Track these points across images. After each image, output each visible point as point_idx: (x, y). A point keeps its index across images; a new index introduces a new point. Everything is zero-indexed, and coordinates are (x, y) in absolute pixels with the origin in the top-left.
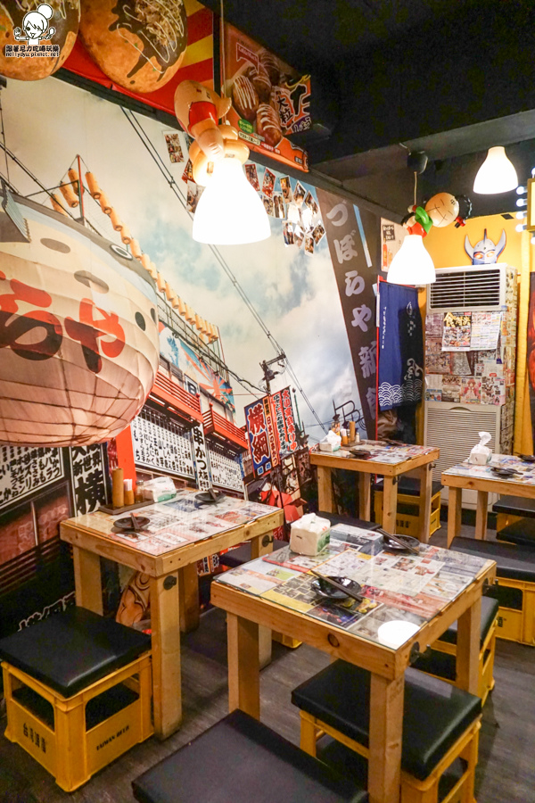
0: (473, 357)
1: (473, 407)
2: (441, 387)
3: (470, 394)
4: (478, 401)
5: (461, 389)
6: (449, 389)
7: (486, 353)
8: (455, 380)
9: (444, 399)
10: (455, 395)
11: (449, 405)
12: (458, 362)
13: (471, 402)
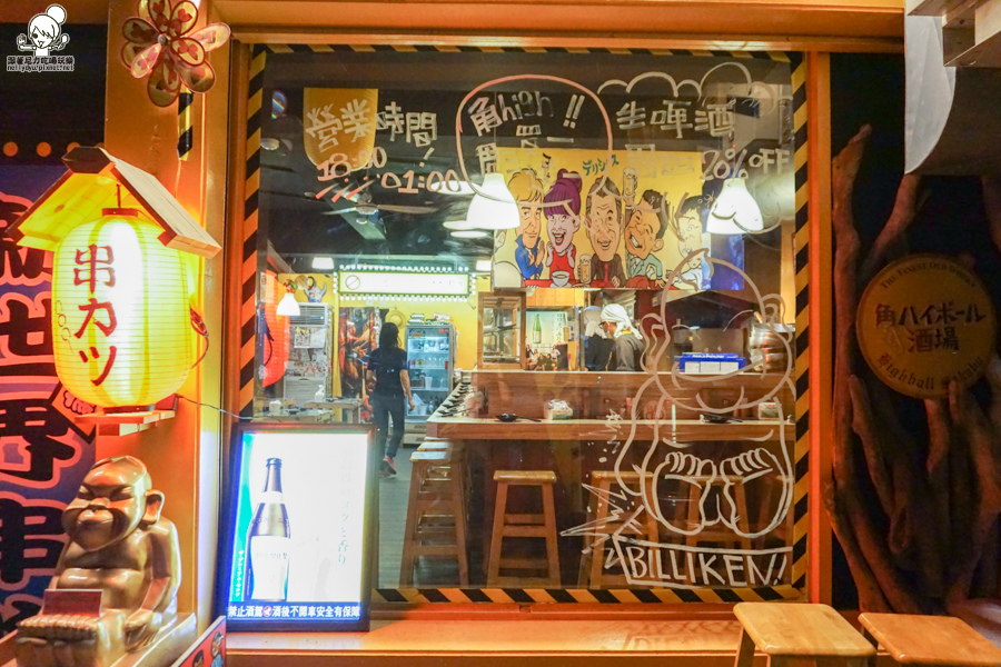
0: (311, 352)
1: (311, 378)
2: (293, 367)
3: (310, 371)
4: (314, 375)
5: (305, 369)
6: (298, 369)
7: (317, 350)
8: (302, 364)
9: (295, 375)
10: (301, 372)
11: (297, 378)
12: (303, 354)
13: (310, 375)
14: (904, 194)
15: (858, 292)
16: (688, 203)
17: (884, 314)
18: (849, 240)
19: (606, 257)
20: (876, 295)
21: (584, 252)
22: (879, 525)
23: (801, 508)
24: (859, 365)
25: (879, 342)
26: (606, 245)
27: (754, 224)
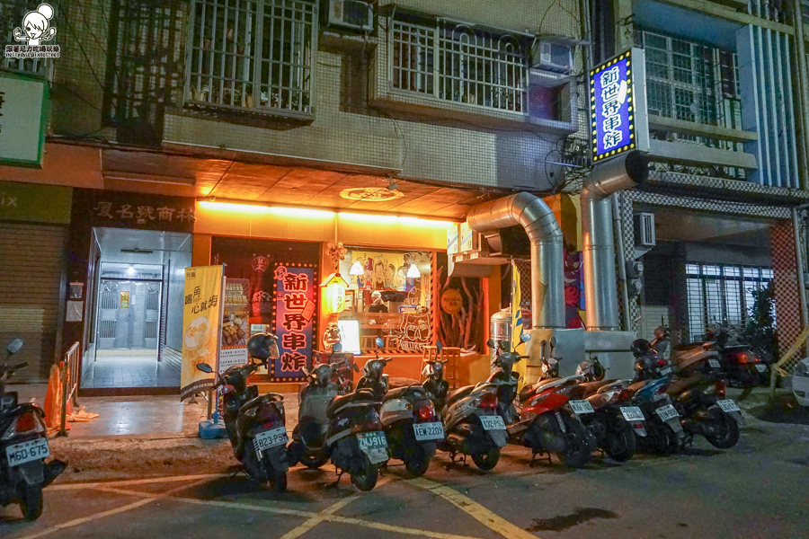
14: (448, 279)
15: (441, 295)
16: (400, 268)
17: (445, 300)
18: (440, 286)
19: (380, 282)
20: (444, 296)
21: (374, 281)
22: (444, 337)
23: (431, 335)
24: (442, 309)
25: (444, 304)
26: (380, 279)
27: (417, 275)
